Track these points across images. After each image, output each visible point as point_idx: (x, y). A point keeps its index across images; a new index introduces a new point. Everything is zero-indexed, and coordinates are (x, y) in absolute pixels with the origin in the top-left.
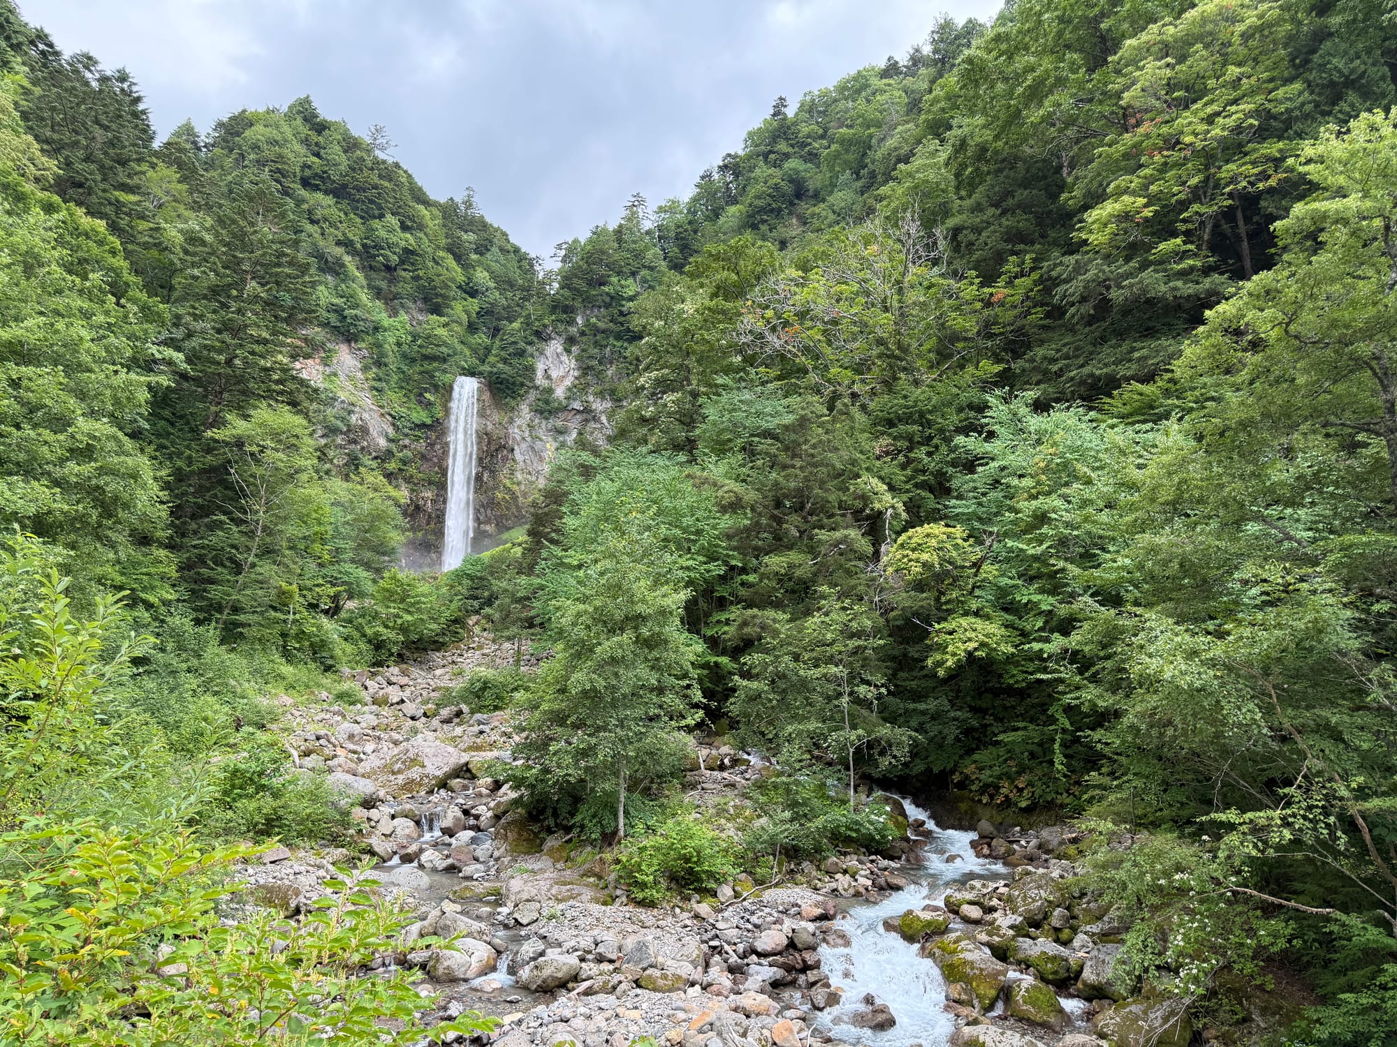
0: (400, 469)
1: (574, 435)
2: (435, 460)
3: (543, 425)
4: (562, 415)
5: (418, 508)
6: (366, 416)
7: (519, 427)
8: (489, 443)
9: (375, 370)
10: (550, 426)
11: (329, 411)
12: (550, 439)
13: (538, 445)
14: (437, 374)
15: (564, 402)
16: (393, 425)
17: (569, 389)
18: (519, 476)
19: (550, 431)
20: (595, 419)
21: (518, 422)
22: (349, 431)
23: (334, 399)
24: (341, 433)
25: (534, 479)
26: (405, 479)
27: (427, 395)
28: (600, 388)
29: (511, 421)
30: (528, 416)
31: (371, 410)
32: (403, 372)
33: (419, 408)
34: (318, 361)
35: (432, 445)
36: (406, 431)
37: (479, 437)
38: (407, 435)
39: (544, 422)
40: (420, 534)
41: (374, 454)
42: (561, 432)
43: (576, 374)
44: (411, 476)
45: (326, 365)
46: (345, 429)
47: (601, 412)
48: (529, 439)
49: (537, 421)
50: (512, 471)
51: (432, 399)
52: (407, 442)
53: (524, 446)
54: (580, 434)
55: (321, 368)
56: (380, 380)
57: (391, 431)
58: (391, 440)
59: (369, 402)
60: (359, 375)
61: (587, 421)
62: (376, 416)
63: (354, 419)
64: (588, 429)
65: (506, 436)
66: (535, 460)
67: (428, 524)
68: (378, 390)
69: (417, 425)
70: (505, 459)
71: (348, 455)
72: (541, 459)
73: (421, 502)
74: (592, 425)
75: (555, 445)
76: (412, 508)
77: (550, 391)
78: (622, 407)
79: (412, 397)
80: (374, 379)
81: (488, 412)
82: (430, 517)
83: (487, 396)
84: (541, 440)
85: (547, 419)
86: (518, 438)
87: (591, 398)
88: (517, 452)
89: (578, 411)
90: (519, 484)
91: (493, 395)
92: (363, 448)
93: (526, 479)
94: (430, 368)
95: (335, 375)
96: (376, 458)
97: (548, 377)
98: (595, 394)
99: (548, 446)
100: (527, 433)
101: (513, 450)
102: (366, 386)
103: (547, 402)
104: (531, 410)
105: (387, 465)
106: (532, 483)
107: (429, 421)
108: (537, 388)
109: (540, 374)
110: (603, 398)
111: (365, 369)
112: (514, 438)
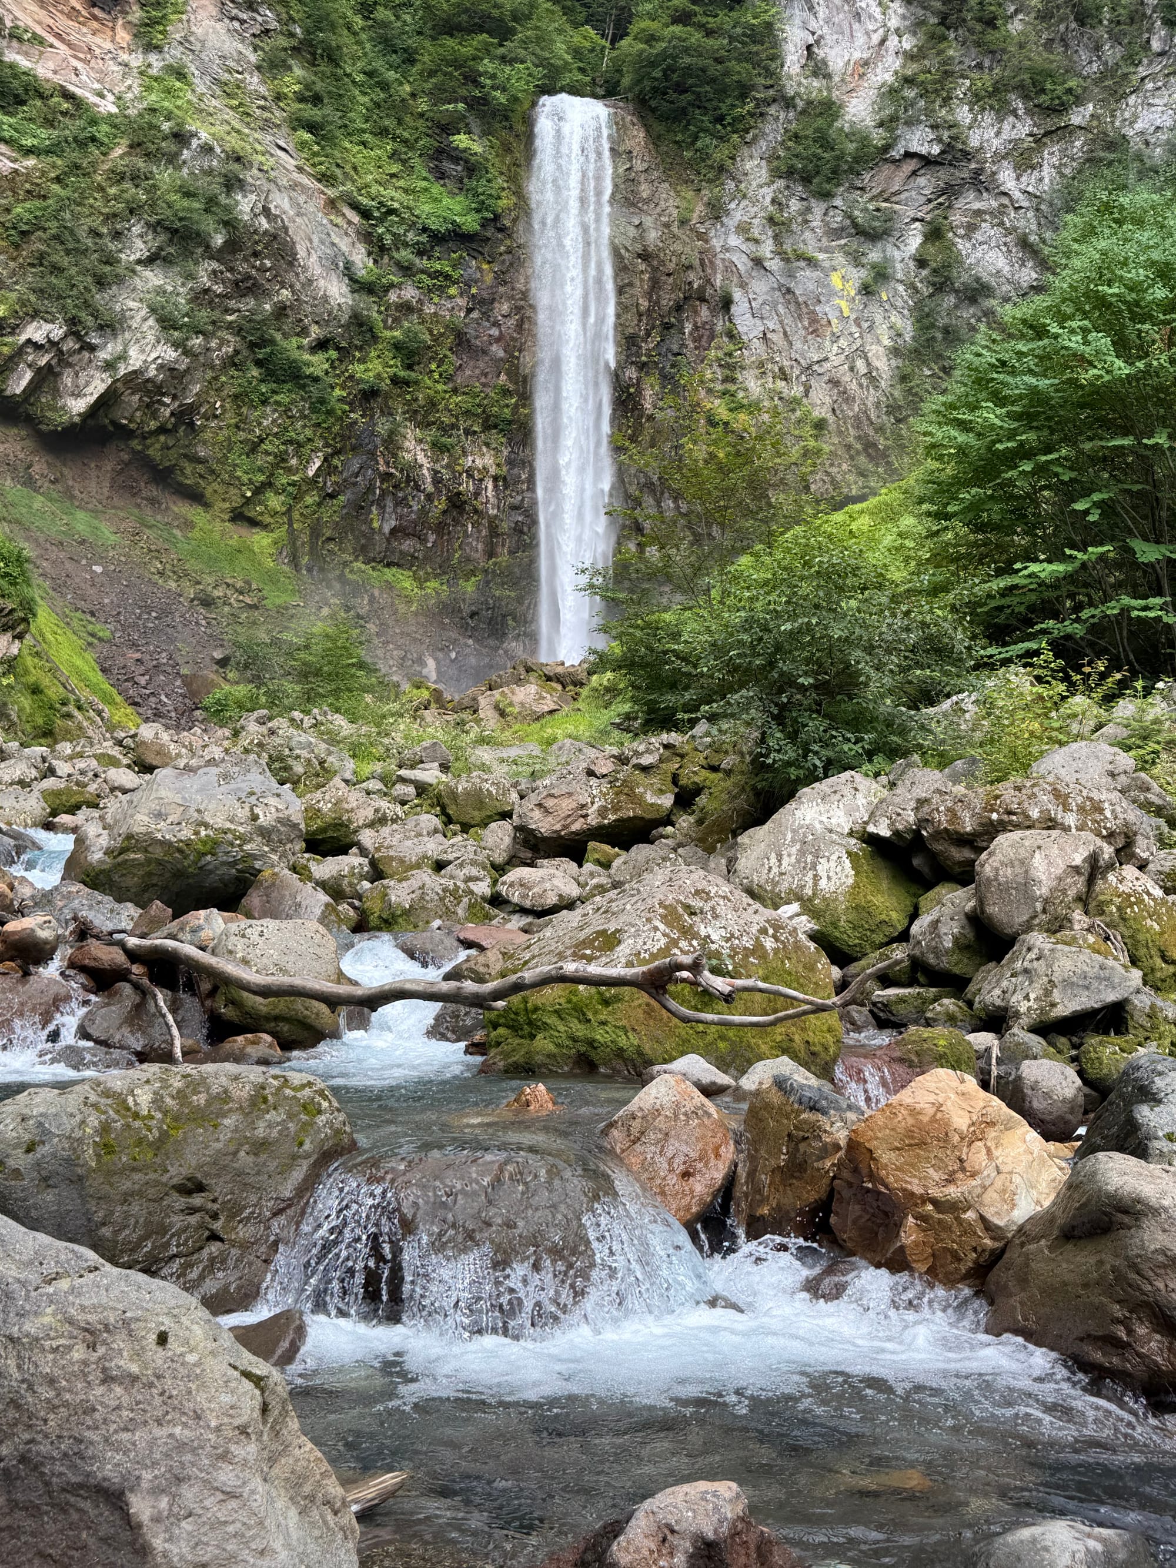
0: (395, 380)
1: (914, 241)
2: (498, 351)
3: (816, 218)
4: (875, 180)
5: (457, 504)
6: (280, 202)
7: (743, 229)
8: (655, 284)
9: (298, 72)
10: (837, 219)
11: (164, 176)
12: (840, 258)
13: (806, 280)
14: (487, 65)
15: (878, 137)
16: (366, 236)
17: (892, 93)
18: (752, 385)
19: (836, 233)
20: (980, 182)
21: (738, 213)
22: (233, 246)
23: (181, 137)
24: (210, 253)
25: (797, 391)
26: (412, 415)
27: (461, 140)
28: (985, 80)
29: (717, 212)
30: (767, 194)
31: (294, 186)
32: (384, 86)
33: (436, 189)
34: (123, 36)
35: (482, 304)
36: (405, 255)
37: (621, 267)
38: (407, 270)
39: (818, 208)
40: (469, 587)
41: (315, 331)
42: (872, 235)
43: (908, 43)
44: (432, 404)
45: (151, 47)
46: (219, 240)
47: (999, 157)
48: (774, 264)
49: (795, 205)
50: (730, 369)
51: (477, 148)
52: (410, 293)
53: (760, 287)
54: (935, 234)
55: (136, 60)
56: (317, 100)
57: (360, 258)
58: (360, 286)
59: (291, 163)
60: (254, 81)
61: (950, 191)
62: (314, 207)
63: (245, 205)
64: (957, 218)
65: (707, 259)
66: (798, 330)
67: (491, 554)
68: (312, 127)
69: (437, 238)
70: (704, 336)
71: (238, 330)
72: (815, 327)
73: (467, 486)
74: (970, 201)
75: (858, 276)
76: (440, 504)
77: (829, 109)
78: (1066, 132)
79: (416, 161)
80: (301, 99)
81: (645, 190)
82: (494, 531)
83: (637, 137)
84: (811, 262)
85: (827, 196)
86: (742, 263)
87: (963, 114)
88: (741, 307)
89: (927, 161)
90: (753, 408)
91: (655, 140)
92: (281, 311)
93: (772, 394)
94: (466, 51)
95: (181, 75)
96: (322, 345)
97: (817, 67)
98: (976, 99)
99: (836, 280)
100: (767, 248)
101: (727, 303)
102: (278, 116)
103: (824, 141)
104: (776, 174)
105: (357, 369)
106: (793, 403)
107: (470, 223)
108: (788, 103)
109: (793, 61)
110: (1003, 111)
111: (272, 66)
112: (730, 267)
